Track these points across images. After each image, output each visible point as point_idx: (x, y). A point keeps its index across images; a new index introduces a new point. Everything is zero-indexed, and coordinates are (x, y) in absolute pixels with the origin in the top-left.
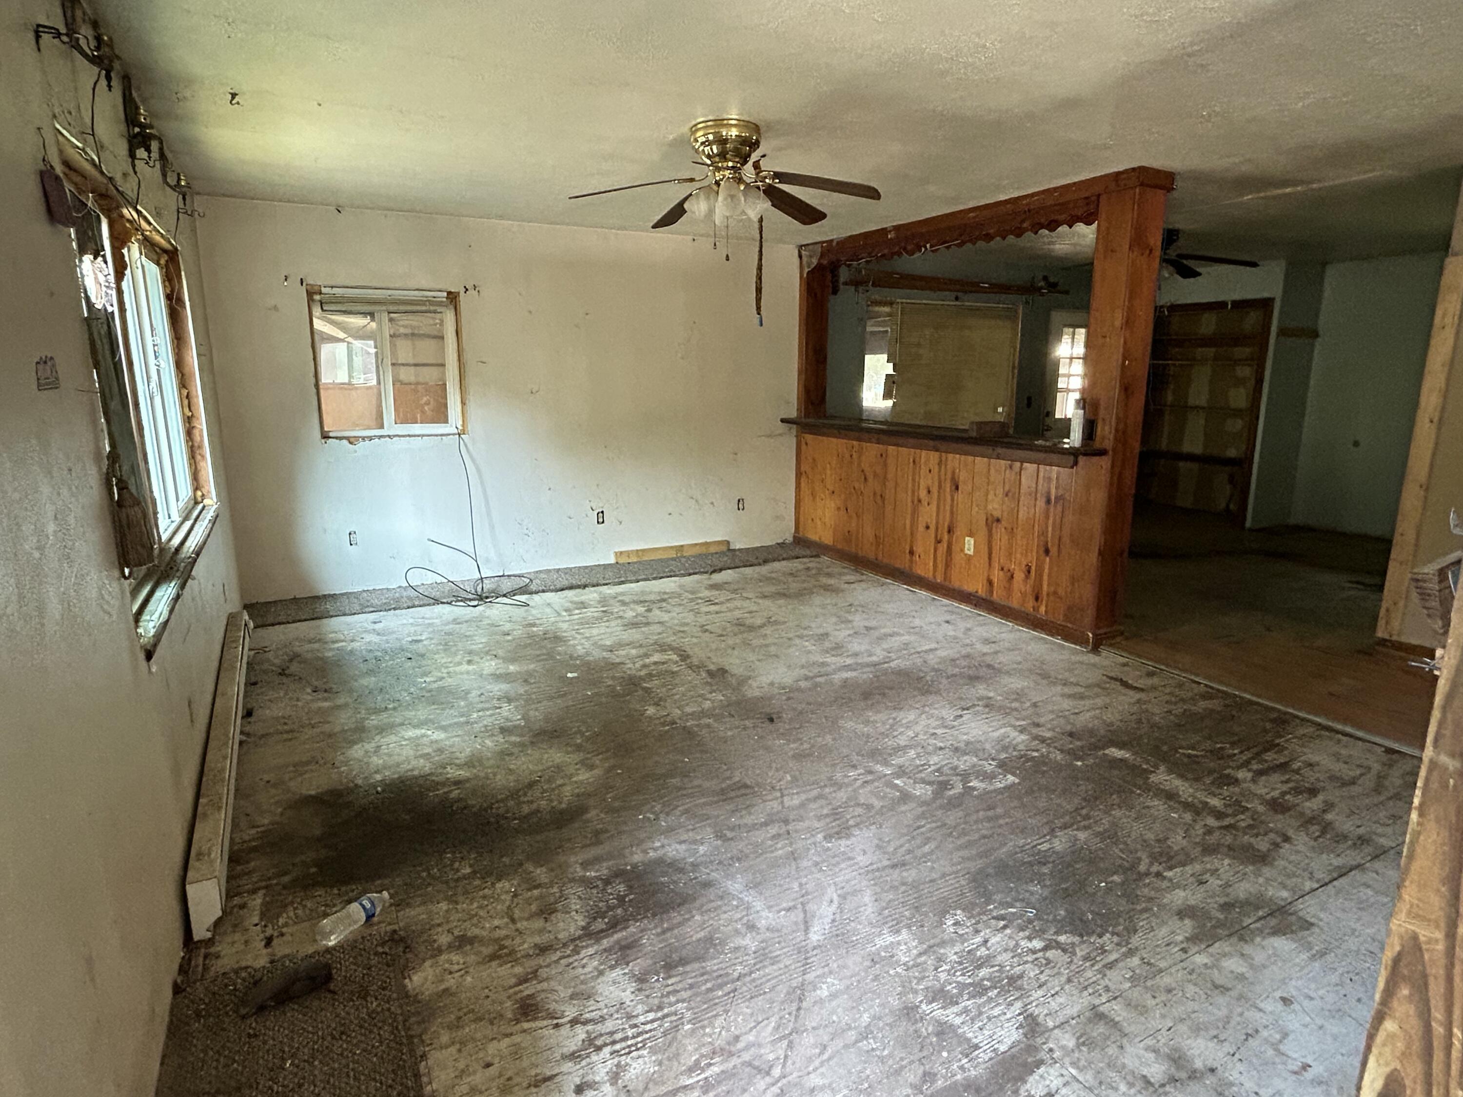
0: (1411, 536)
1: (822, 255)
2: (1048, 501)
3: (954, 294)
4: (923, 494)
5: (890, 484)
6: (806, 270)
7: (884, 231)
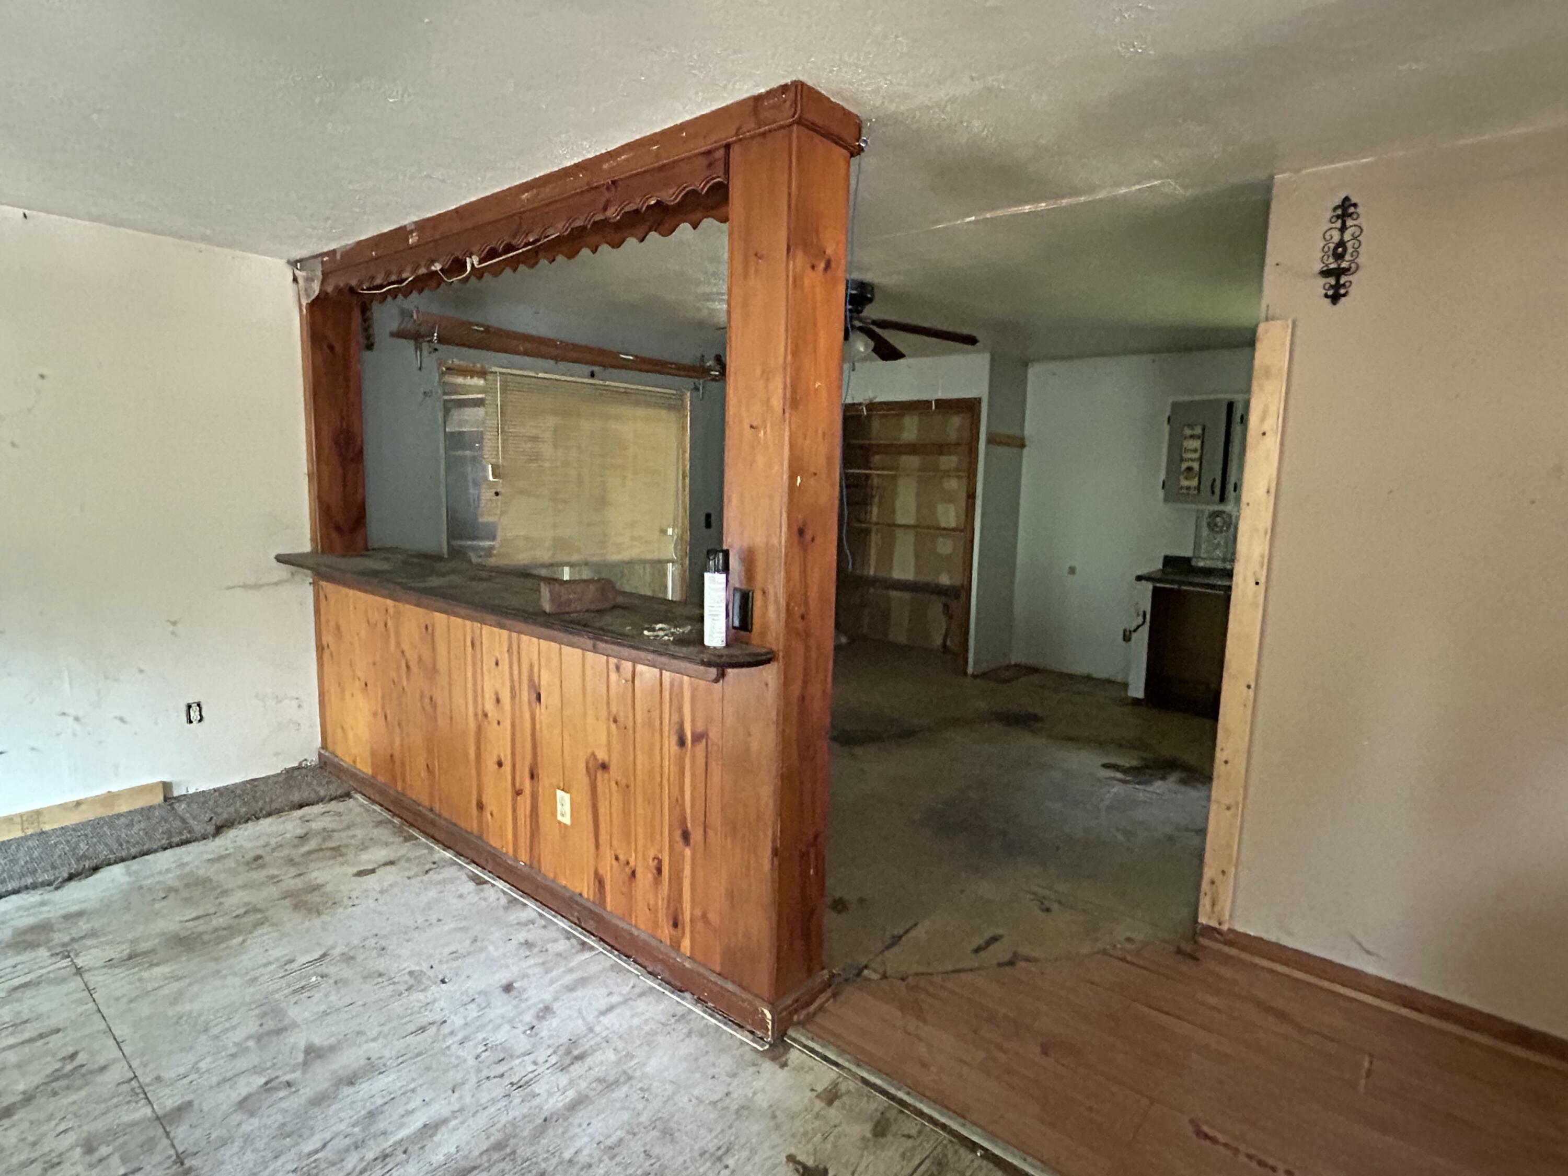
0: (1239, 763)
1: (325, 276)
2: (682, 742)
3: (587, 369)
4: (489, 706)
5: (442, 680)
6: (304, 302)
7: (401, 233)
